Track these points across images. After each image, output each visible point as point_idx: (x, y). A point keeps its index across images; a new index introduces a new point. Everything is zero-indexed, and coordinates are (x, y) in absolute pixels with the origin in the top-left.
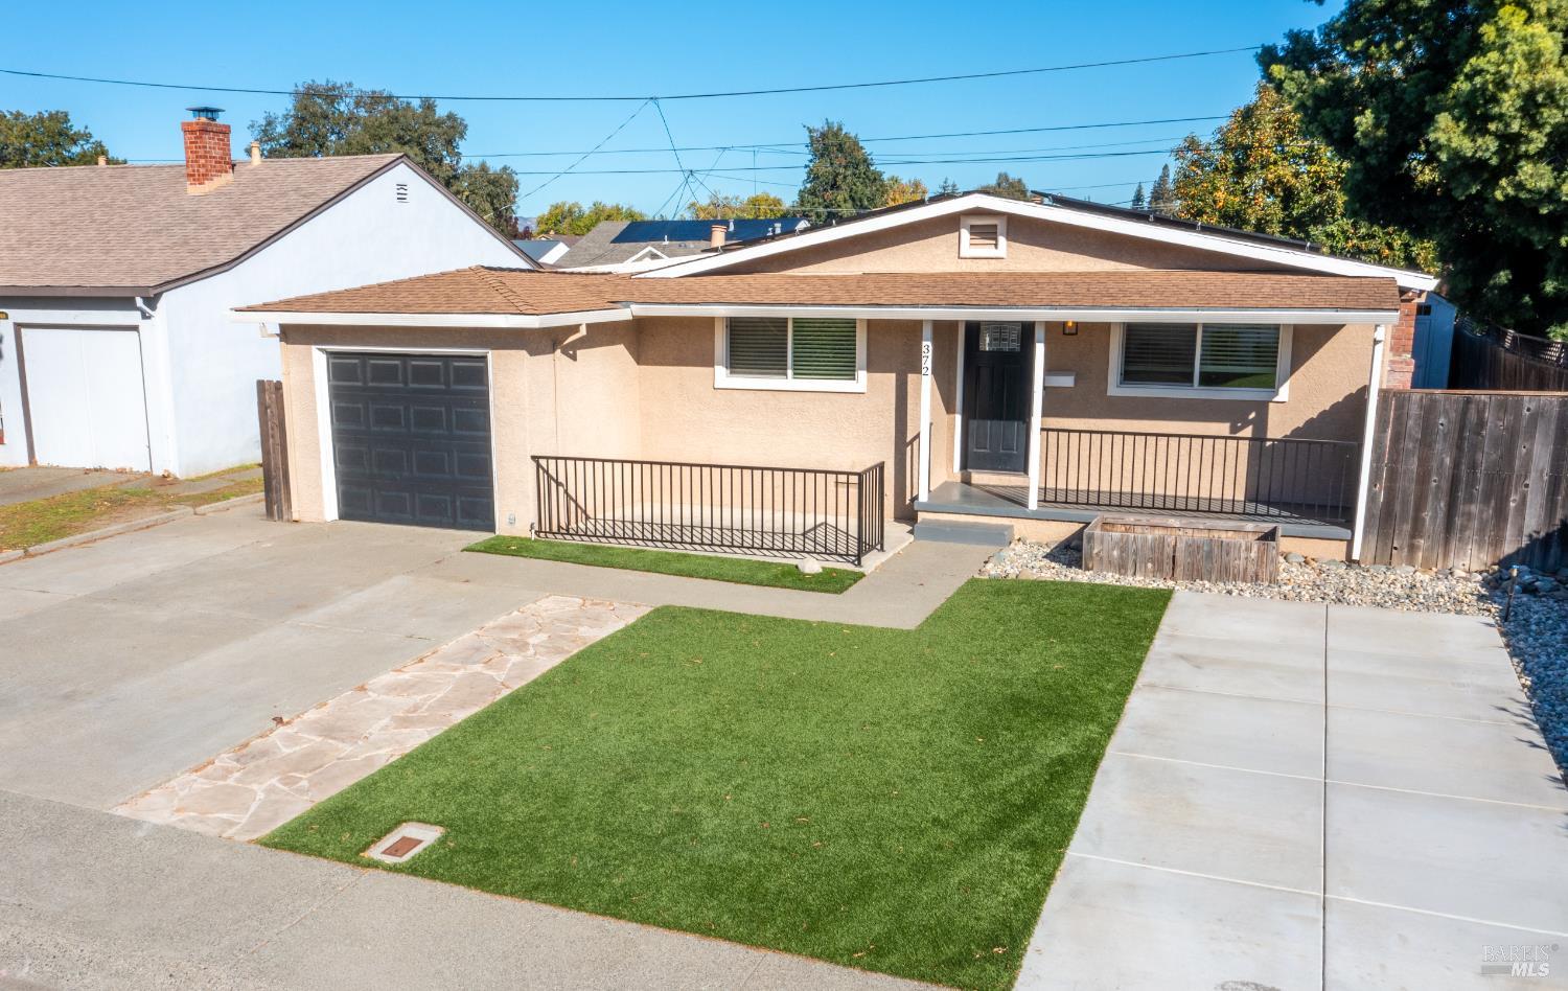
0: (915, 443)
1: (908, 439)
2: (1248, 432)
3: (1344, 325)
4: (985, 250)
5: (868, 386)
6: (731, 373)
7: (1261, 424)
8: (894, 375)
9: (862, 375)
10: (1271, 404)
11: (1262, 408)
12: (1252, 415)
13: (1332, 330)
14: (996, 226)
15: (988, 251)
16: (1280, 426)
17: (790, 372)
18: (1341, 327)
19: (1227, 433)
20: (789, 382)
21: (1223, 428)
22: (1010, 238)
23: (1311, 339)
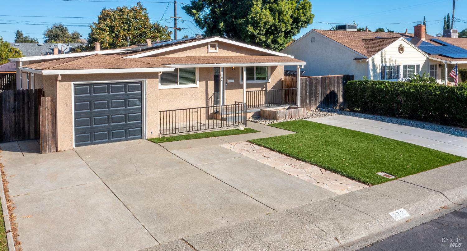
0: (211, 99)
1: (209, 98)
2: (264, 89)
3: (277, 66)
4: (213, 51)
5: (199, 85)
6: (161, 85)
7: (266, 88)
8: (205, 82)
9: (198, 82)
10: (268, 83)
11: (266, 84)
12: (265, 86)
13: (276, 67)
14: (215, 45)
15: (214, 51)
16: (269, 87)
17: (179, 83)
18: (276, 66)
19: (261, 90)
20: (179, 86)
21: (260, 89)
22: (219, 48)
23: (273, 68)
